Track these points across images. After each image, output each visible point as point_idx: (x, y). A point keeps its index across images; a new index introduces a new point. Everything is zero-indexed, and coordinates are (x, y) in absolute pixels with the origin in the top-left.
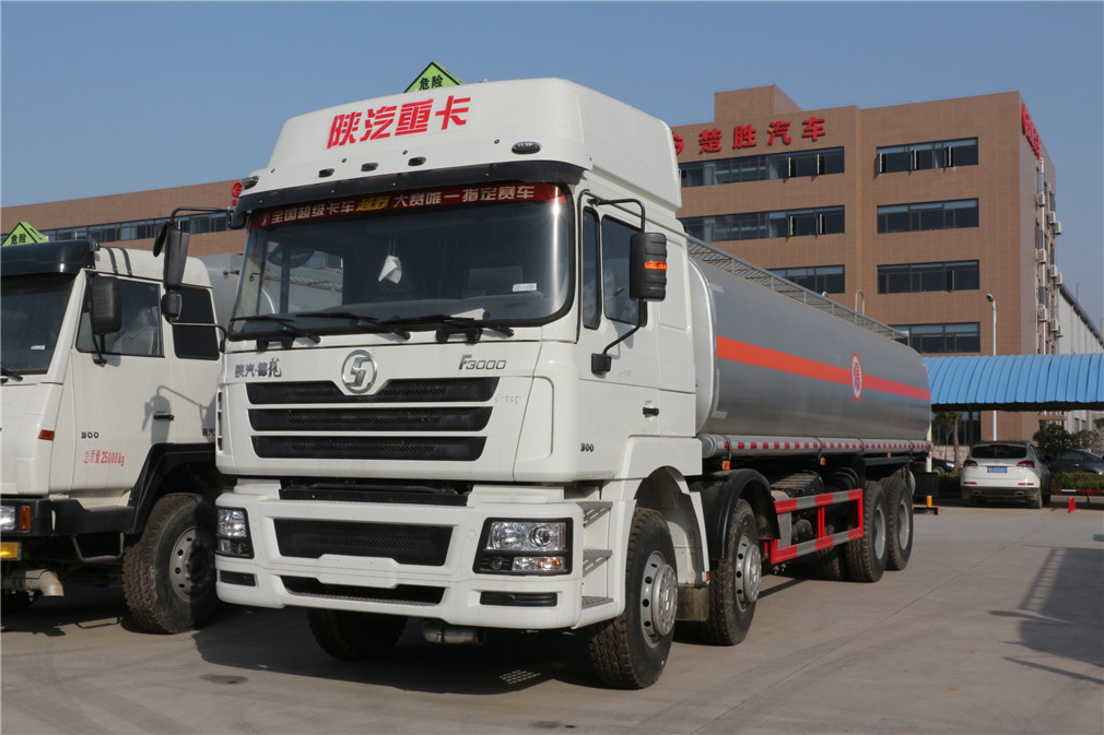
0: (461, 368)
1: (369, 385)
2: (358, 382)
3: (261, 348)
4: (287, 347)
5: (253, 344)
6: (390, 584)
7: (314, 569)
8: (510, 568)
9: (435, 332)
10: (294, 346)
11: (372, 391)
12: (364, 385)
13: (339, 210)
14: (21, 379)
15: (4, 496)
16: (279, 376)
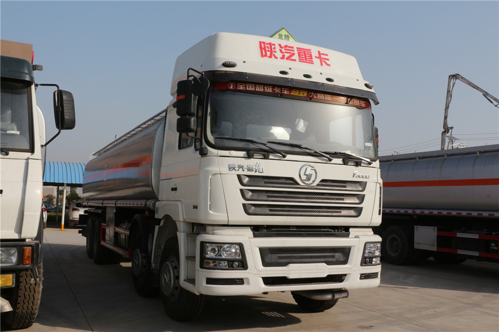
0: (353, 177)
1: (314, 181)
2: (309, 179)
3: (249, 156)
4: (266, 157)
5: (242, 153)
6: (324, 275)
7: (284, 272)
8: (371, 263)
9: (342, 159)
10: (270, 158)
11: (315, 184)
12: (310, 182)
13: (281, 91)
14: (7, 154)
15: (3, 240)
16: (262, 172)
